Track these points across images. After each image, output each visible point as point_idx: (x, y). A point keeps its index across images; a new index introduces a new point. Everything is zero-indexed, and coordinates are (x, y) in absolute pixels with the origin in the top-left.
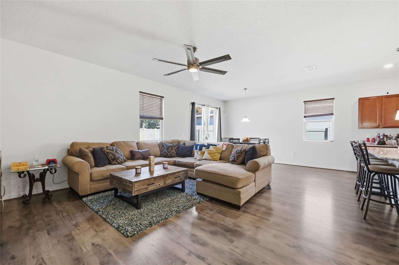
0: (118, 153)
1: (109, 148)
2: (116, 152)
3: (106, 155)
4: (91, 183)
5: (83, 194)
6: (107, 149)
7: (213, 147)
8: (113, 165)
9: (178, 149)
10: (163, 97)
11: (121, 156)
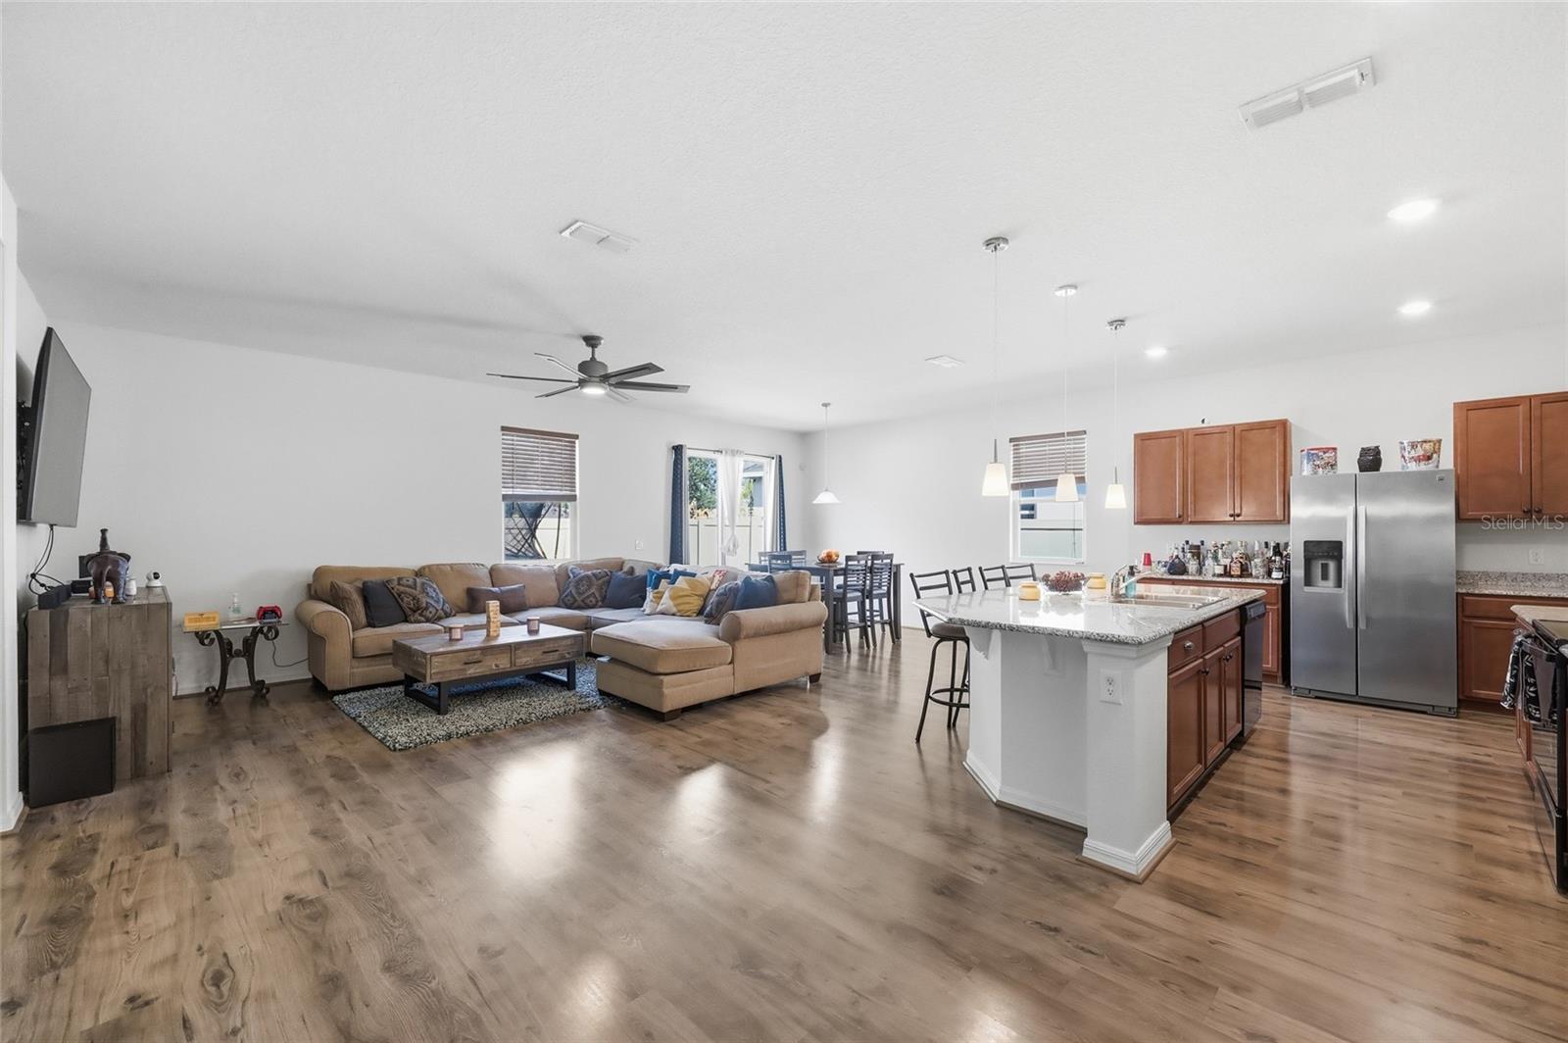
0: (427, 593)
1: (404, 582)
2: (424, 591)
3: (397, 598)
4: (355, 663)
5: (336, 687)
6: (399, 584)
7: (686, 581)
8: (412, 622)
9: (608, 586)
10: (577, 437)
11: (438, 602)
